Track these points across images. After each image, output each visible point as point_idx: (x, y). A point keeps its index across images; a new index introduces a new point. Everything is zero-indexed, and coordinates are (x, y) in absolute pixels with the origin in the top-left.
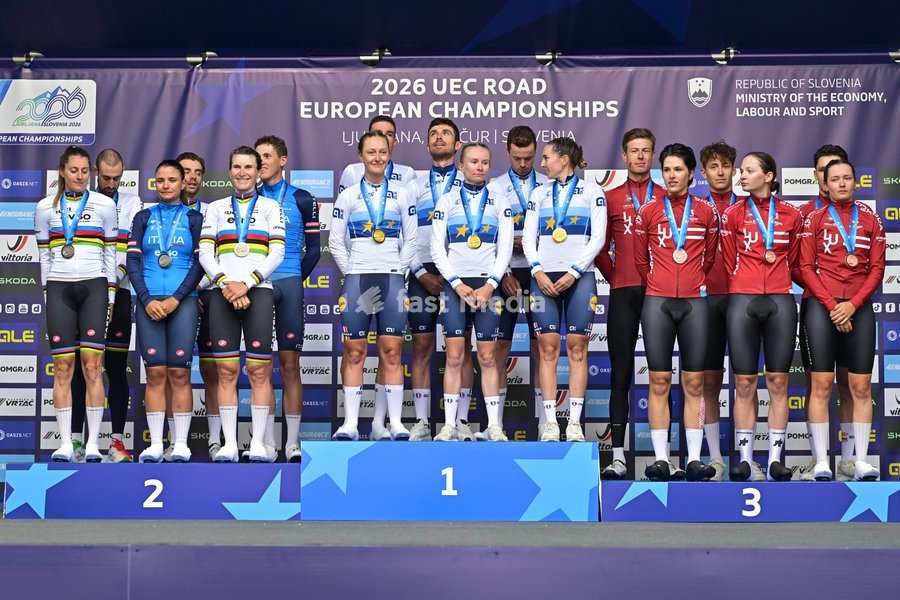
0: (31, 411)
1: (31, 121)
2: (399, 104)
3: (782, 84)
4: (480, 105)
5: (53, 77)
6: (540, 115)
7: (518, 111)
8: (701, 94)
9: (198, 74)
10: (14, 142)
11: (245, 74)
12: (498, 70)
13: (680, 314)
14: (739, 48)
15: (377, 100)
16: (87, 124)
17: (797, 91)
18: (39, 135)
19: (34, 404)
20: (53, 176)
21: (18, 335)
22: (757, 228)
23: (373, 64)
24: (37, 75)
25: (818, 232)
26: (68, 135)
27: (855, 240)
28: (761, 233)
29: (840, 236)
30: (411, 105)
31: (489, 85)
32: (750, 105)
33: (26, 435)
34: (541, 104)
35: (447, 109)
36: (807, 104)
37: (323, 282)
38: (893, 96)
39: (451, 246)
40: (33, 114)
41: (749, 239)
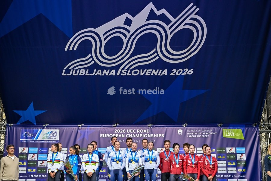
1: (46, 138)
2: (120, 135)
3: (196, 131)
4: (136, 135)
5: (51, 129)
6: (148, 137)
7: (144, 136)
8: (180, 133)
9: (80, 128)
11: (89, 128)
12: (140, 128)
13: (177, 178)
14: (188, 124)
15: (116, 134)
16: (57, 138)
17: (199, 132)
18: (47, 141)
20: (50, 149)
22: (191, 160)
23: (115, 126)
24: (47, 128)
25: (204, 161)
26: (53, 141)
27: (212, 162)
28: (192, 161)
29: (209, 162)
30: (122, 135)
31: (138, 131)
32: (190, 135)
34: (148, 135)
35: (130, 136)
36: (201, 135)
37: (104, 171)
38: (218, 133)
39: (130, 164)
40: (46, 136)
41: (189, 162)
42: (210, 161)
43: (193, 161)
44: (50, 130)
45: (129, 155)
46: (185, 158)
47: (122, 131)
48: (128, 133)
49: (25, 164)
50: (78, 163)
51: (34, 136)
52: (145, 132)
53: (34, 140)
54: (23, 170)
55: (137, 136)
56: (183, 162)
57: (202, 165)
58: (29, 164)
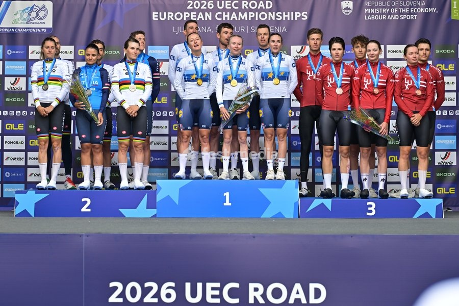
0: (22, 163)
1: (21, 21)
2: (201, 13)
3: (387, 4)
4: (240, 14)
6: (269, 19)
7: (258, 16)
8: (347, 9)
10: (13, 32)
13: (338, 119)
15: (190, 11)
16: (48, 23)
17: (394, 7)
18: (25, 28)
19: (24, 159)
21: (16, 126)
22: (370, 77)
25: (402, 79)
26: (39, 28)
27: (420, 83)
28: (372, 80)
29: (413, 82)
30: (206, 14)
31: (245, 4)
32: (371, 14)
33: (20, 175)
34: (270, 13)
35: (224, 16)
36: (399, 13)
37: (164, 100)
38: (441, 10)
39: (225, 85)
40: (21, 18)
41: (367, 83)
42: (417, 79)
43: (375, 79)
44: (29, 4)
45: (223, 65)
46: (357, 72)
47: (206, 6)
48: (219, 10)
50: (103, 85)
52: (261, 7)
55: (243, 16)
56: (351, 81)
57: (397, 90)
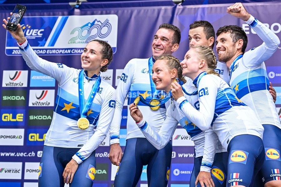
1: (79, 40)
5: (93, 14)
9: (179, 9)
10: (69, 54)
11: (208, 8)
24: (83, 12)
40: (80, 36)
44: (89, 18)
49: (20, 118)
51: (45, 36)
53: (46, 47)
54: (14, 137)
58: (31, 118)
